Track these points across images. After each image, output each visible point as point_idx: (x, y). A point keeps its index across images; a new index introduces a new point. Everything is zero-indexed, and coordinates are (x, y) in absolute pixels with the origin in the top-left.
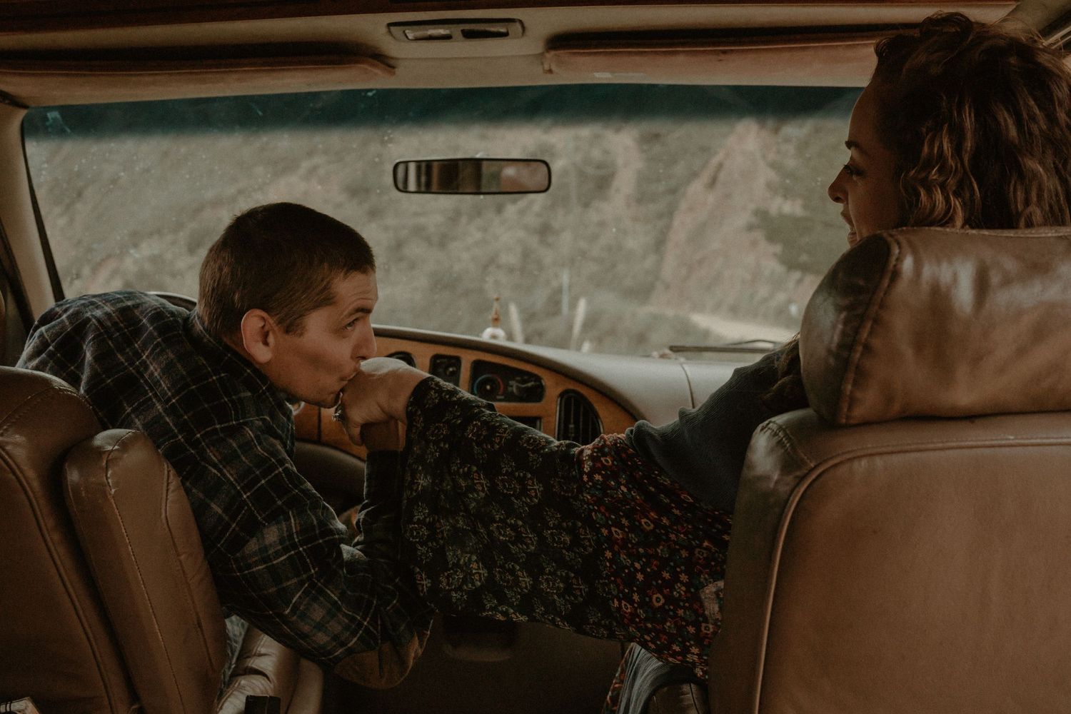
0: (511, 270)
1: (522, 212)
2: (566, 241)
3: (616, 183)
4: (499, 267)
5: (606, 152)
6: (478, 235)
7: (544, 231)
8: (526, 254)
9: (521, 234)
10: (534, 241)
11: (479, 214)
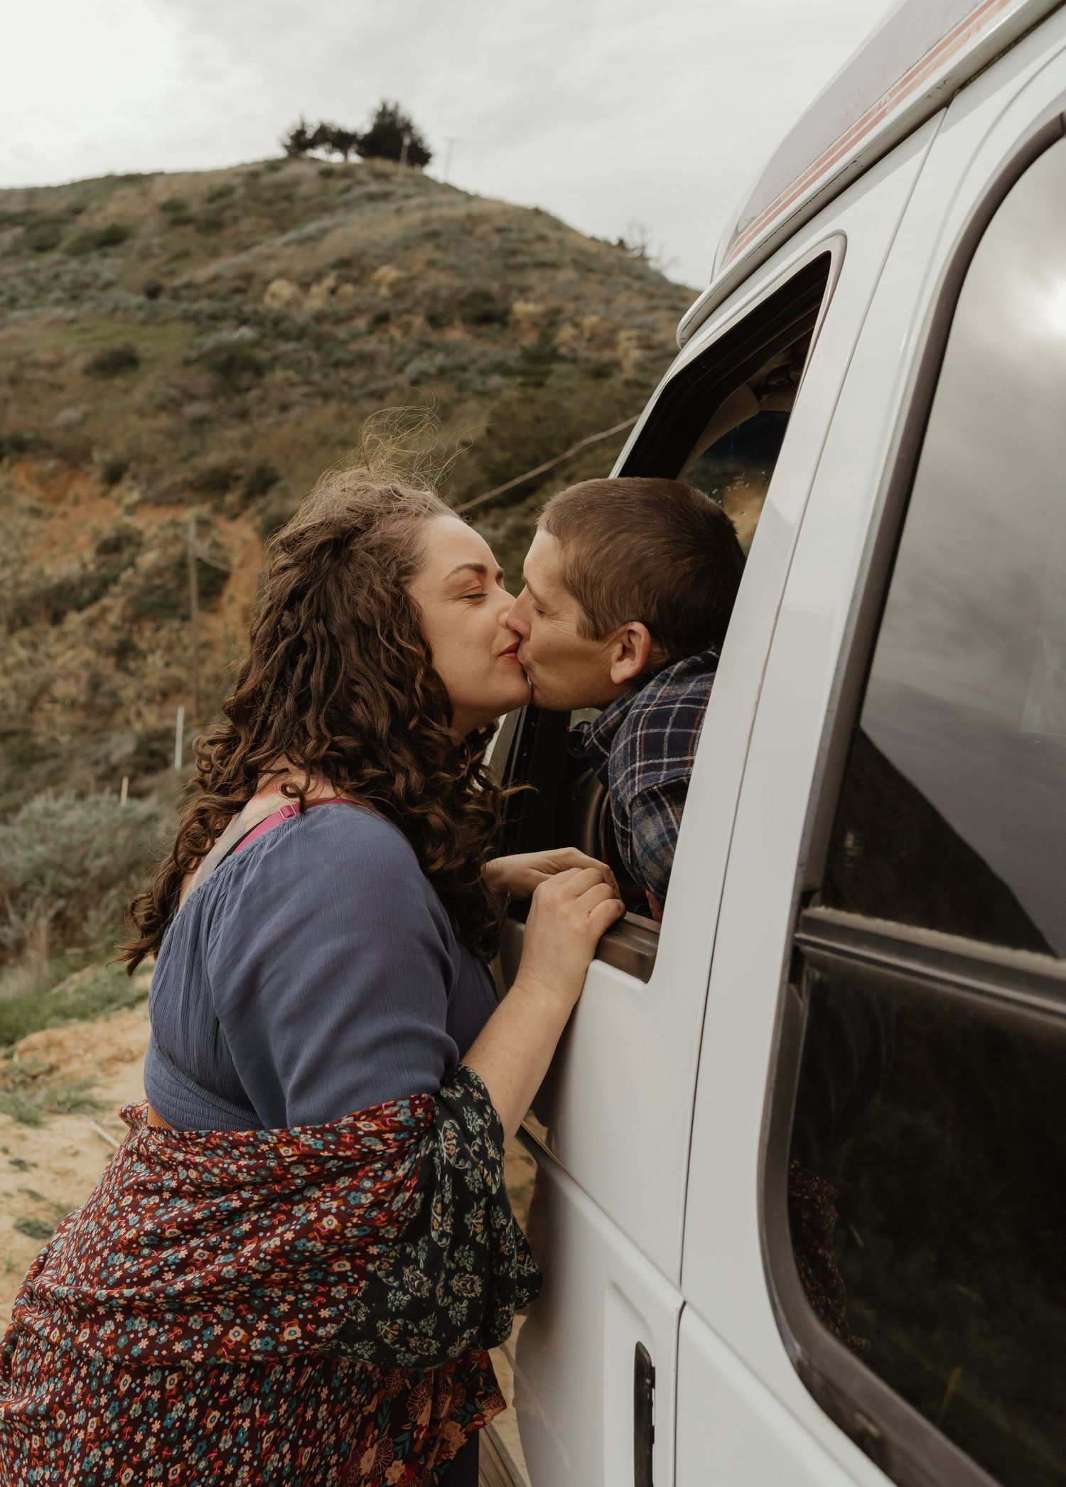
0: (72, 705)
1: (92, 623)
2: (155, 666)
3: (230, 590)
4: (54, 701)
5: (216, 545)
6: (23, 654)
7: (124, 652)
8: (95, 684)
9: (88, 654)
10: (107, 666)
11: (26, 623)
